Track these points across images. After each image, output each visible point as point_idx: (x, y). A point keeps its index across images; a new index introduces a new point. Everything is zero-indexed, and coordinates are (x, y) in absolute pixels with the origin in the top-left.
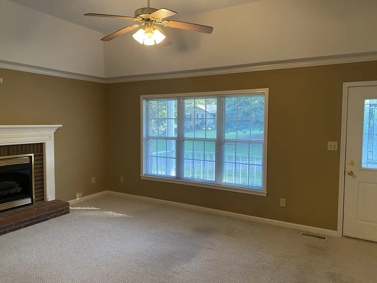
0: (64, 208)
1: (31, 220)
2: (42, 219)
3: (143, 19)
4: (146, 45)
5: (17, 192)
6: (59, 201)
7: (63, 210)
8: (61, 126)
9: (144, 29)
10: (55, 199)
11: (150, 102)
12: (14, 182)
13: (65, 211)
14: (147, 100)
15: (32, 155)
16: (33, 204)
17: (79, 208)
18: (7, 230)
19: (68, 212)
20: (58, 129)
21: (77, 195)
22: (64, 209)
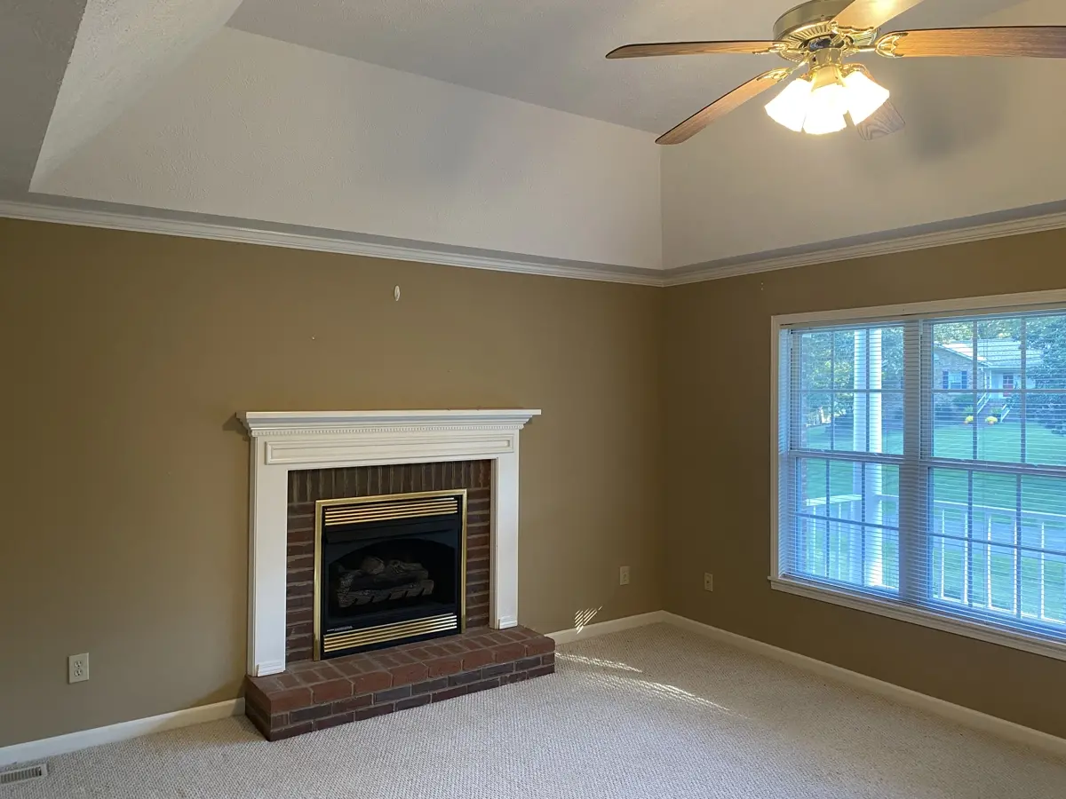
0: (540, 656)
1: (452, 681)
2: (479, 681)
3: (806, 43)
4: (812, 138)
5: (424, 593)
6: (528, 631)
7: (537, 662)
8: (538, 412)
9: (809, 79)
10: (519, 626)
11: (804, 336)
12: (418, 565)
13: (543, 664)
14: (793, 329)
15: (464, 492)
16: (460, 633)
17: (583, 659)
18: (394, 702)
19: (551, 670)
20: (531, 421)
21: (578, 617)
22: (538, 659)
